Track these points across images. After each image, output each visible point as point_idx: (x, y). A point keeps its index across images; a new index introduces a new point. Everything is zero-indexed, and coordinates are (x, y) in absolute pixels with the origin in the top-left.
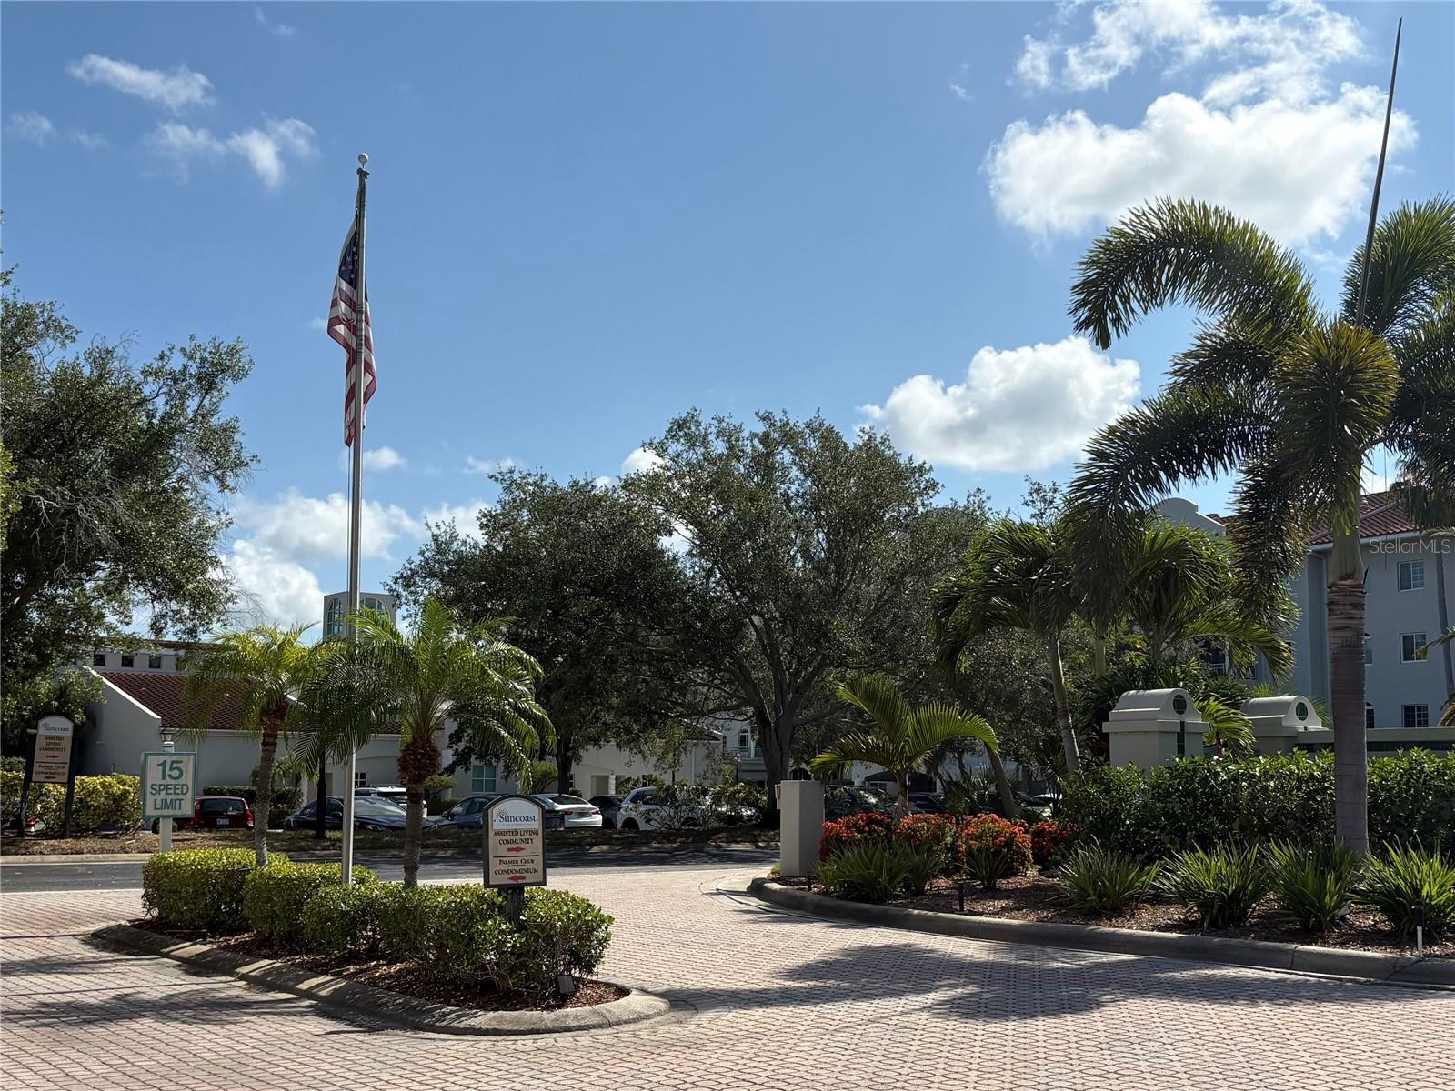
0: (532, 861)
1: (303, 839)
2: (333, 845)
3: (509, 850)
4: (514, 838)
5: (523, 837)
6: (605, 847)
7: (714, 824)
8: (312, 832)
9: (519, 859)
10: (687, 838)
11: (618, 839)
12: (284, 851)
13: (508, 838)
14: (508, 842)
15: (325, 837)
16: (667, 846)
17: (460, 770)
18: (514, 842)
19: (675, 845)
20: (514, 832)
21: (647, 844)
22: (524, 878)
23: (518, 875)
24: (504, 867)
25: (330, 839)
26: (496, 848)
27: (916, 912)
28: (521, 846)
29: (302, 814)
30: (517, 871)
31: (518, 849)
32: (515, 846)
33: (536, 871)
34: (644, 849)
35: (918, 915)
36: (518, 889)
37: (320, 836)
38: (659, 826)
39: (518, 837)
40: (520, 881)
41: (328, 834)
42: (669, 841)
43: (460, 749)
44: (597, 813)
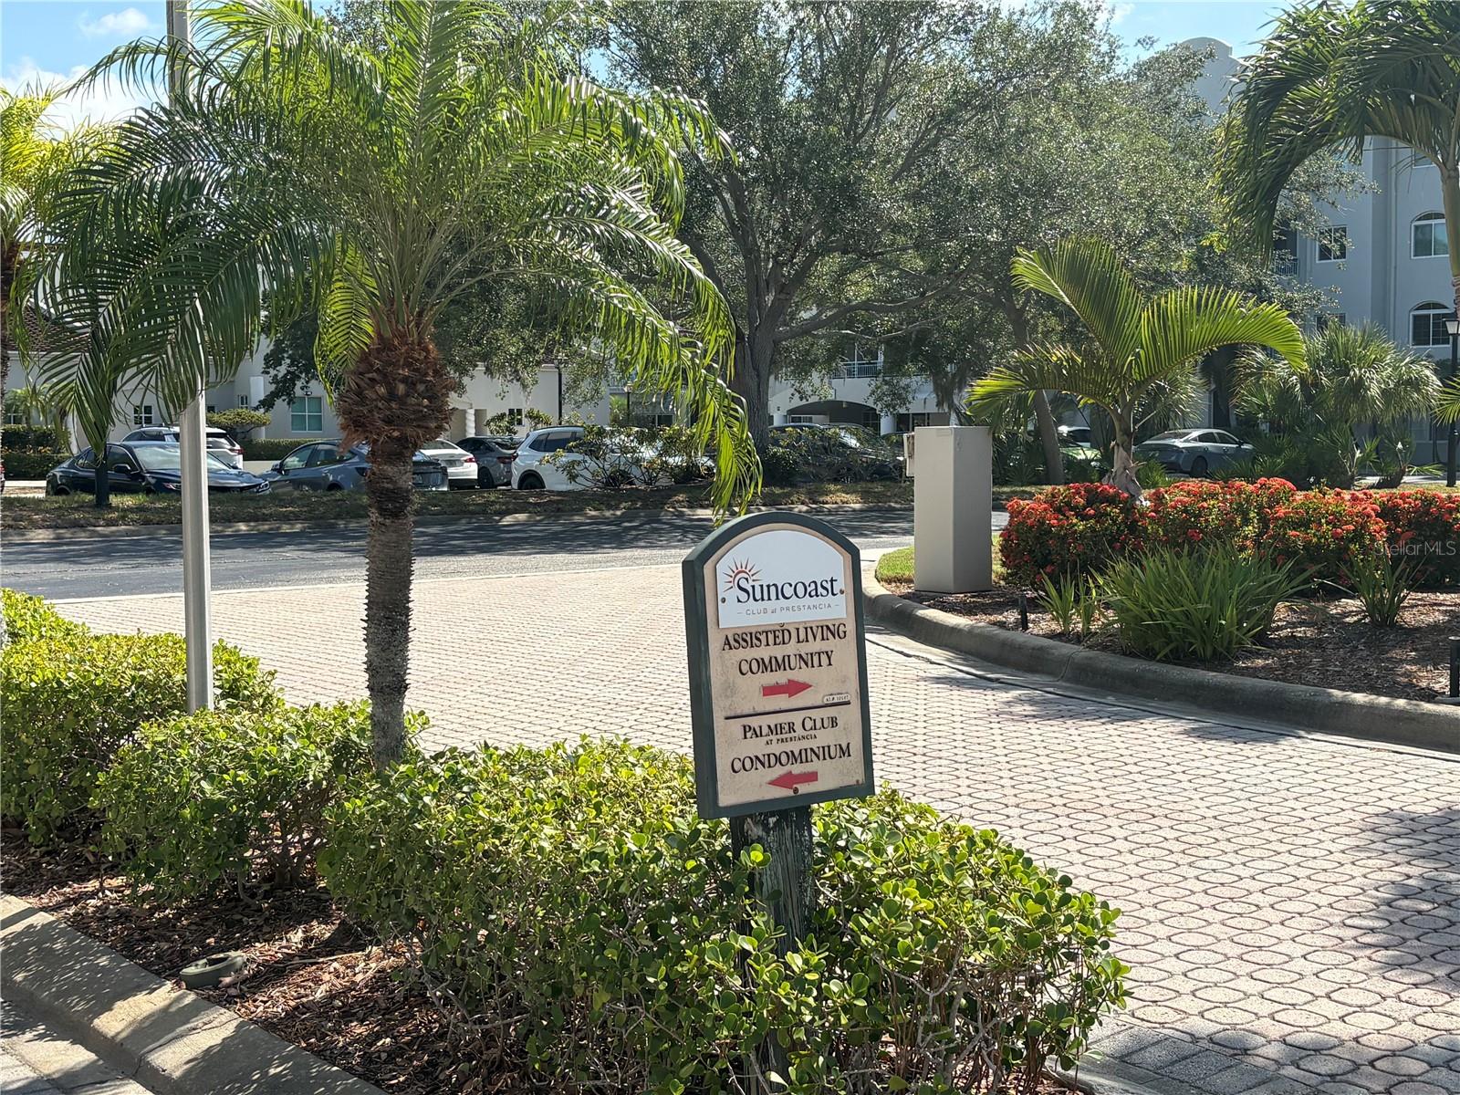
0: (834, 722)
1: (76, 509)
2: (123, 518)
3: (769, 691)
4: (779, 652)
5: (805, 649)
6: (522, 517)
7: (664, 481)
8: (89, 498)
9: (796, 718)
10: (634, 502)
11: (539, 505)
12: (48, 527)
13: (764, 653)
14: (764, 666)
15: (109, 506)
16: (608, 514)
17: (281, 404)
18: (782, 664)
19: (619, 513)
20: (779, 634)
21: (580, 511)
22: (812, 777)
23: (797, 769)
24: (757, 747)
25: (117, 509)
26: (730, 689)
27: (1360, 698)
28: (801, 675)
29: (71, 466)
30: (792, 757)
31: (794, 688)
32: (781, 677)
33: (845, 752)
34: (577, 519)
35: (1371, 708)
36: (794, 814)
37: (101, 503)
38: (589, 484)
39: (791, 648)
40: (804, 789)
41: (114, 500)
42: (609, 507)
43: (280, 375)
44: (470, 460)
